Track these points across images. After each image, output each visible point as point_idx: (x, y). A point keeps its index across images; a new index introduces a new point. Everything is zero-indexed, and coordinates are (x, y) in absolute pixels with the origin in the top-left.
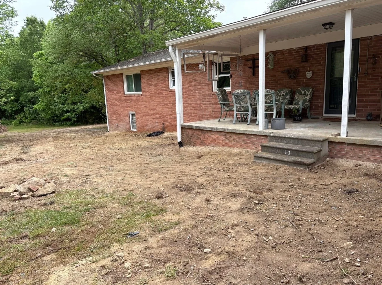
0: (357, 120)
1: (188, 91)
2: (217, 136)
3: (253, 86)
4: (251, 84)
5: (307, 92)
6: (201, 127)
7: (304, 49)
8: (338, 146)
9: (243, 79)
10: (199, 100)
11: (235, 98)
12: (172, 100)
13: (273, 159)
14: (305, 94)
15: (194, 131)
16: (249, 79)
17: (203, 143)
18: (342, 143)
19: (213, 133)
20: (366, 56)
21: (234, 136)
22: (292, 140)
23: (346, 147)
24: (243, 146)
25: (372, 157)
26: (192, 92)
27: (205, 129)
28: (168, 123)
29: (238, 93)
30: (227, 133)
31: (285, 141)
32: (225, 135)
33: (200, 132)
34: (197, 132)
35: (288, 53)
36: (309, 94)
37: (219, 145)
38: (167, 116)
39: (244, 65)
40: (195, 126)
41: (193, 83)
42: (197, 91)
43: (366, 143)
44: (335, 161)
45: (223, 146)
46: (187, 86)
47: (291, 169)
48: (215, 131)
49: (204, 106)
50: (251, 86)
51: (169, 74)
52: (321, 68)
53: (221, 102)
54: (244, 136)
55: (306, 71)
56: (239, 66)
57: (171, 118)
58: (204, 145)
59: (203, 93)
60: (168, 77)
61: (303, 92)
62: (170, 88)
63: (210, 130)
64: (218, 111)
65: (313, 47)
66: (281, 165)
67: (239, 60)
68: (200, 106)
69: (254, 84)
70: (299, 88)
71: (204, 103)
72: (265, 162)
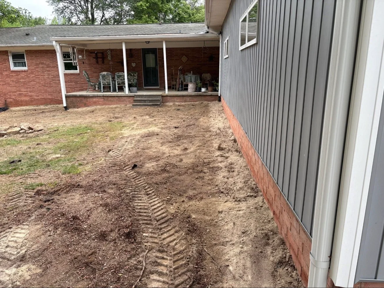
0: (160, 89)
1: (35, 72)
2: (97, 99)
3: (97, 70)
4: (96, 69)
5: (135, 75)
6: (85, 95)
7: (130, 50)
8: (165, 98)
9: (89, 65)
10: (49, 79)
11: (102, 77)
12: (16, 79)
13: (143, 105)
14: (134, 75)
15: (77, 98)
16: (94, 66)
17: (86, 105)
18: (167, 96)
19: (94, 98)
20: (161, 57)
21: (110, 98)
22: (147, 96)
23: (168, 97)
24: (117, 103)
25: (178, 101)
26: (39, 73)
27: (88, 96)
28: (11, 100)
29: (104, 74)
30: (105, 97)
31: (144, 97)
32: (104, 98)
33: (83, 99)
34: (81, 98)
35: (120, 51)
36: (136, 75)
37: (99, 104)
38: (9, 94)
39: (88, 56)
40: (79, 95)
41: (41, 66)
42: (46, 72)
43: (175, 95)
44: (165, 104)
45: (103, 105)
46: (33, 68)
47: (152, 108)
48: (96, 97)
49: (55, 84)
50: (96, 70)
51: (9, 57)
52: (139, 61)
53: (88, 80)
54: (117, 98)
55: (132, 63)
56: (86, 56)
57: (15, 95)
58: (86, 107)
59: (53, 74)
60: (9, 59)
61: (132, 74)
62: (11, 69)
63: (92, 96)
64: (69, 87)
65: (135, 49)
66: (147, 107)
67: (85, 52)
68: (50, 84)
69: (97, 69)
70: (130, 72)
71: (54, 82)
72: (138, 107)
